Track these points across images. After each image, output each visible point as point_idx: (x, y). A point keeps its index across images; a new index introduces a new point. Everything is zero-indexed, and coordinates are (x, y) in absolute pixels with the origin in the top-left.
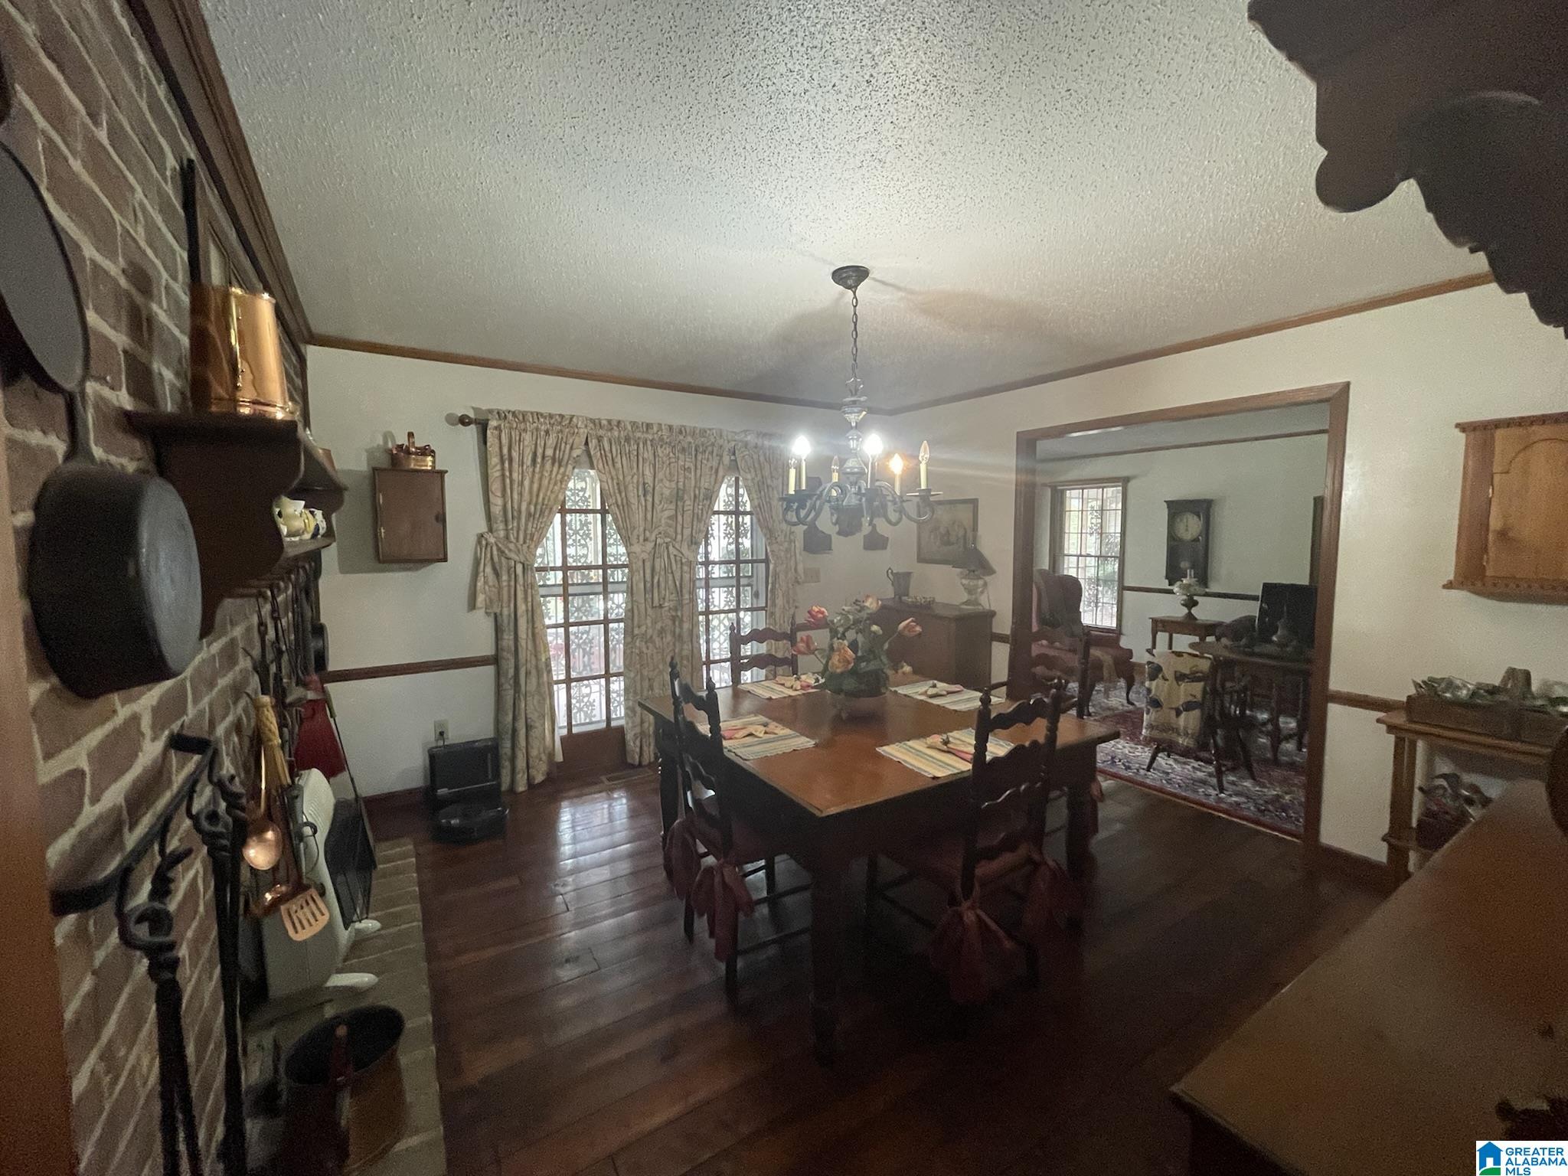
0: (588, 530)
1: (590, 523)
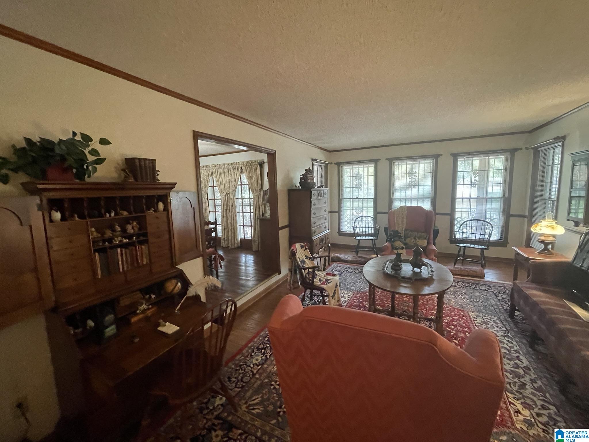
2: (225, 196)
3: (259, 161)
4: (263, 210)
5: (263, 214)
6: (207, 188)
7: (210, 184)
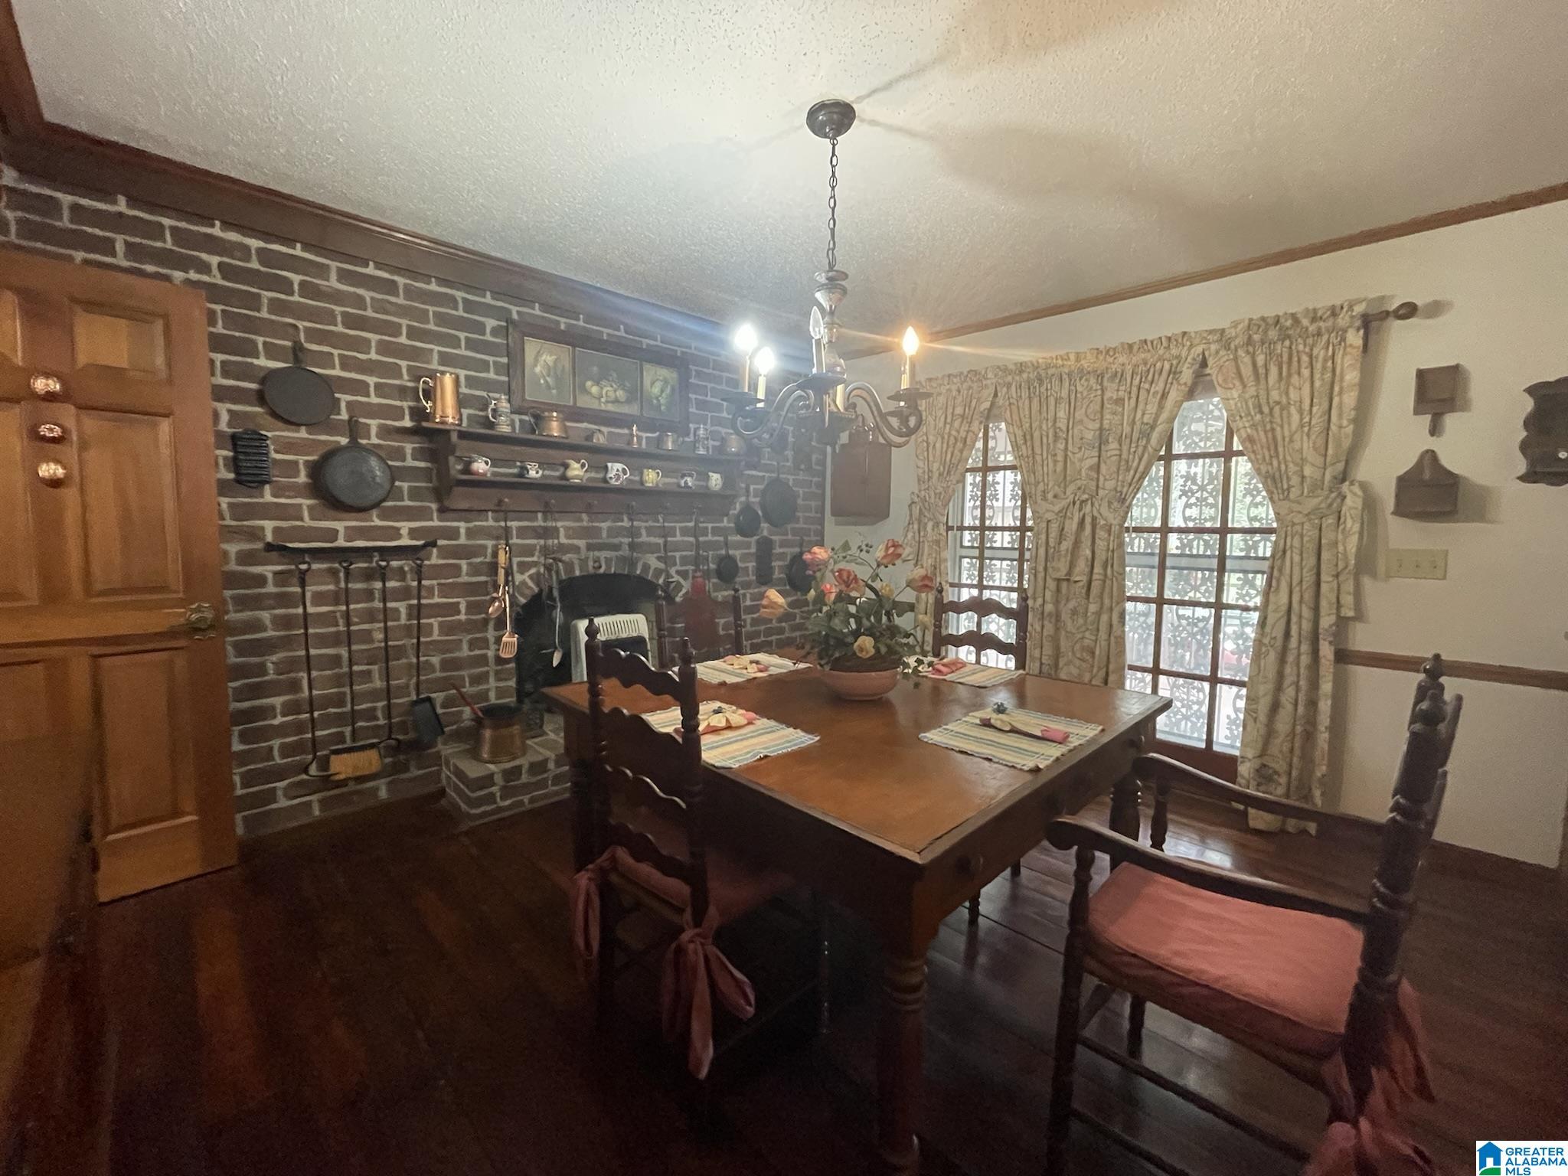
0: (996, 491)
1: (998, 483)
2: (1063, 514)
3: (1359, 309)
4: (1348, 600)
5: (1342, 623)
6: (954, 478)
7: (974, 459)
